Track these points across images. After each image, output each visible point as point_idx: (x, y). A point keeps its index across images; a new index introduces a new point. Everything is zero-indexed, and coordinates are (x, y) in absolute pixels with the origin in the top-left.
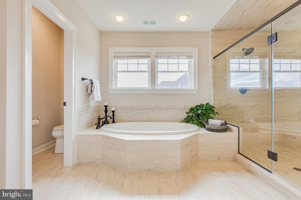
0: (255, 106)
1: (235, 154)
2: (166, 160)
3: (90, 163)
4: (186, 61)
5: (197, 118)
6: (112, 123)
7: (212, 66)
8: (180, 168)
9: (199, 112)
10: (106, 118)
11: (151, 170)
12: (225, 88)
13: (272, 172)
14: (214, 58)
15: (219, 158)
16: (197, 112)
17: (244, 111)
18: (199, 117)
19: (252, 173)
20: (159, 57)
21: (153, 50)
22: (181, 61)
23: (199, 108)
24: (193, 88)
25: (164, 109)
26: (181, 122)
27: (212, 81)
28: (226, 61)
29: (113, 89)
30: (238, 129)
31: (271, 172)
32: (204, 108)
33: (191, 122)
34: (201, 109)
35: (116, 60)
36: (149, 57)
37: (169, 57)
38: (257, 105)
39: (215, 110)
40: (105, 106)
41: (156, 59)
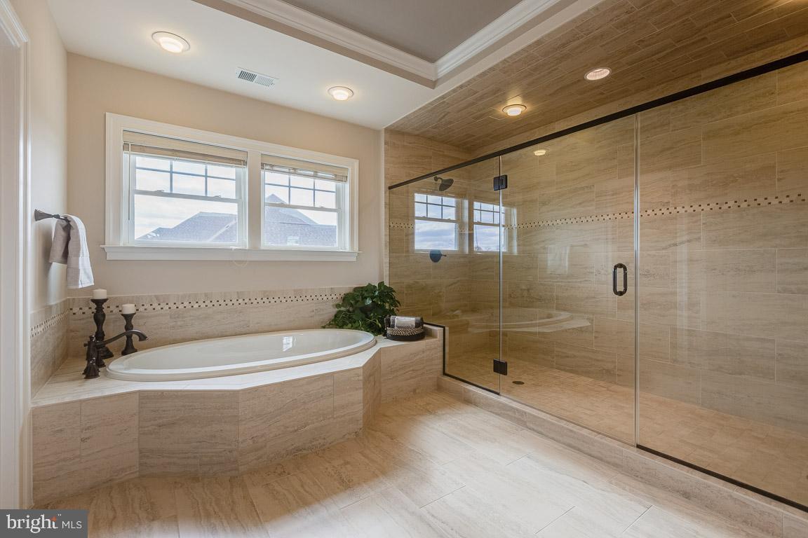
0: (452, 285)
1: (440, 377)
2: (335, 416)
3: (91, 488)
4: (331, 185)
5: (364, 316)
6: (124, 353)
7: (386, 204)
8: (362, 426)
9: (369, 302)
10: (129, 338)
11: (301, 450)
12: (408, 251)
13: (501, 394)
14: (390, 188)
15: (414, 391)
16: (364, 303)
17: (441, 294)
18: (369, 313)
19: (471, 403)
20: (268, 167)
21: (255, 148)
22: (320, 184)
23: (366, 294)
24: (348, 249)
25: (284, 301)
26: (324, 327)
27: (386, 235)
28: (408, 196)
29: (122, 247)
30: (442, 331)
31: (498, 394)
32: (377, 293)
33: (350, 325)
34: (371, 295)
35: (132, 156)
36: (245, 163)
37: (294, 171)
38: (455, 283)
39: (397, 296)
40: (94, 301)
41: (262, 172)
